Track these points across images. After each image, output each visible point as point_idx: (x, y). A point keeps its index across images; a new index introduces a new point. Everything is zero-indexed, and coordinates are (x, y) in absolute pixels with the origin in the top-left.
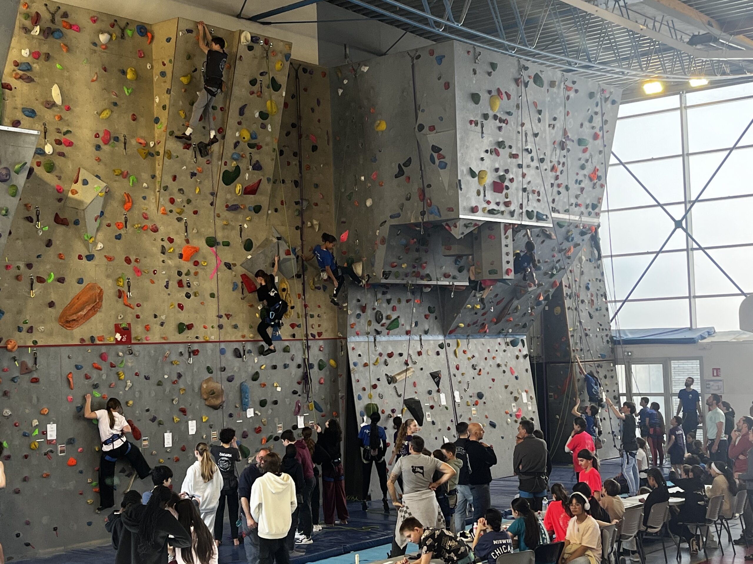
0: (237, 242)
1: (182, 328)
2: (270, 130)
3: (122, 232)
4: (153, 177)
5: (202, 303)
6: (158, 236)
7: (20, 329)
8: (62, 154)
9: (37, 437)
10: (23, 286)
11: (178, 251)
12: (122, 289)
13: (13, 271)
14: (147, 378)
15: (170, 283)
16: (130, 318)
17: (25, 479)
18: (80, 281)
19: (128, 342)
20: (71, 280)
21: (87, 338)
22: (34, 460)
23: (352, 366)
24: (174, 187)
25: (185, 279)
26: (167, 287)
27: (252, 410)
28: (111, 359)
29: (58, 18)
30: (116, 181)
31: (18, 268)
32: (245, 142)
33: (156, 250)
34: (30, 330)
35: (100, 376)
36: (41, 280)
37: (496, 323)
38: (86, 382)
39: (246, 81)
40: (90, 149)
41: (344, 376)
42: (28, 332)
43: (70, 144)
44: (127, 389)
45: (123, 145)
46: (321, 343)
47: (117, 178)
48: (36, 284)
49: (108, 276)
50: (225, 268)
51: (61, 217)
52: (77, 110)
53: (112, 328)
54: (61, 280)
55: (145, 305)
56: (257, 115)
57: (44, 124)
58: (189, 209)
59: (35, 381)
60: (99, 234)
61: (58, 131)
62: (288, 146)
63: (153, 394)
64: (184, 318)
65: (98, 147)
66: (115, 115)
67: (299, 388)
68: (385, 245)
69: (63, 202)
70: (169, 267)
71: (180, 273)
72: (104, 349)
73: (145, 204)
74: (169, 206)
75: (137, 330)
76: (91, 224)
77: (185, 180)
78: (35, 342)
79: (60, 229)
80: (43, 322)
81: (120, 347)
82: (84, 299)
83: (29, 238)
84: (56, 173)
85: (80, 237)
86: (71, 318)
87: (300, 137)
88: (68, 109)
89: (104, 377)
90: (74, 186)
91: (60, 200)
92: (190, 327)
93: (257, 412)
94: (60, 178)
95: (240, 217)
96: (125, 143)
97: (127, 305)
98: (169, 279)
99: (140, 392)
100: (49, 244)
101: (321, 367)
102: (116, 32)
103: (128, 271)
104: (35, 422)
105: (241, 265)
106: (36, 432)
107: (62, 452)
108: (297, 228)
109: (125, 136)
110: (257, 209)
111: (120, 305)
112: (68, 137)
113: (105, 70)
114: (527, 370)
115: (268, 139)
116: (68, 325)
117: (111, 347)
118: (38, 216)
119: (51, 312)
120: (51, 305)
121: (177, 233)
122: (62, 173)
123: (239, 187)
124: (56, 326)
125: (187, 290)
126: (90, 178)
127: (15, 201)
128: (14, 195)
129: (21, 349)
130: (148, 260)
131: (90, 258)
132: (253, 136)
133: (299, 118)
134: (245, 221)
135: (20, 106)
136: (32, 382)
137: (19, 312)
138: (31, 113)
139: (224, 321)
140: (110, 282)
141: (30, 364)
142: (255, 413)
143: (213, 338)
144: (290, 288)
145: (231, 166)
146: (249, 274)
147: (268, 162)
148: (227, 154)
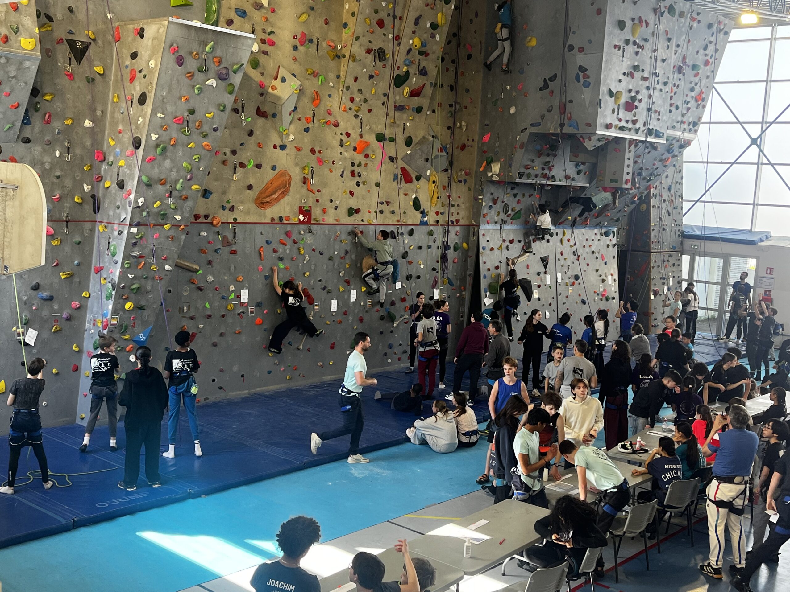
0: (401, 139)
1: (352, 212)
2: (438, 39)
3: (310, 125)
4: (338, 77)
5: (369, 191)
6: (338, 130)
7: (223, 208)
8: (266, 53)
9: (233, 300)
10: (228, 170)
11: (354, 145)
12: (306, 176)
13: (221, 157)
14: (321, 253)
15: (345, 172)
16: (311, 202)
17: (222, 335)
18: (274, 168)
19: (309, 222)
20: (267, 167)
21: (276, 217)
22: (230, 320)
23: (481, 250)
24: (355, 87)
25: (356, 169)
26: (342, 176)
27: (400, 283)
28: (294, 237)
30: (307, 79)
31: (225, 154)
32: (416, 49)
33: (336, 143)
34: (232, 209)
35: (285, 250)
36: (242, 165)
37: (596, 218)
38: (274, 255)
40: (288, 48)
41: (474, 258)
42: (230, 210)
43: (273, 44)
44: (305, 262)
45: (316, 47)
46: (458, 228)
47: (309, 77)
48: (239, 169)
49: (296, 165)
50: (389, 161)
51: (262, 110)
52: (280, 12)
53: (297, 210)
54: (259, 166)
55: (324, 191)
56: (428, 25)
57: (253, 25)
58: (365, 107)
59: (234, 252)
60: (292, 126)
61: (264, 31)
62: (448, 54)
63: (325, 267)
64: (353, 203)
65: (295, 48)
66: (311, 19)
67: (438, 266)
68: (524, 149)
69: (264, 96)
70: (345, 158)
71: (353, 164)
72: (289, 228)
73: (330, 102)
74: (349, 104)
75: (316, 213)
76: (286, 118)
77: (364, 81)
78: (235, 219)
79: (261, 121)
80: (242, 202)
81: (302, 226)
82: (276, 184)
83: (235, 127)
84: (259, 70)
85: (276, 129)
86: (265, 200)
87: (459, 45)
88: (273, 11)
89: (288, 251)
90: (274, 83)
91: (262, 95)
92: (358, 211)
93: (404, 285)
94: (262, 74)
95: (405, 116)
96: (318, 46)
97: (310, 191)
98: (344, 169)
99: (315, 265)
100: (251, 133)
101: (455, 249)
103: (312, 160)
104: (232, 288)
105: (401, 159)
106: (232, 296)
107: (251, 313)
108: (449, 128)
109: (318, 39)
110: (419, 110)
111: (304, 191)
112: (272, 37)
114: (614, 257)
115: (435, 47)
116: (262, 206)
117: (296, 226)
118: (243, 108)
119: (249, 194)
120: (250, 187)
121: (354, 129)
122: (265, 70)
123: (406, 90)
124: (253, 207)
125: (357, 179)
126: (288, 77)
127: (232, 98)
128: (231, 93)
129: (224, 225)
130: (329, 151)
131: (283, 147)
132: (423, 45)
133: (460, 28)
134: (408, 120)
135: (234, 7)
136: (231, 254)
137: (224, 193)
138: (242, 13)
139: (383, 207)
140: (297, 170)
141: (230, 237)
142: (402, 286)
143: (375, 221)
144: (438, 180)
145: (403, 70)
146: (407, 167)
147: (433, 68)
148: (401, 60)
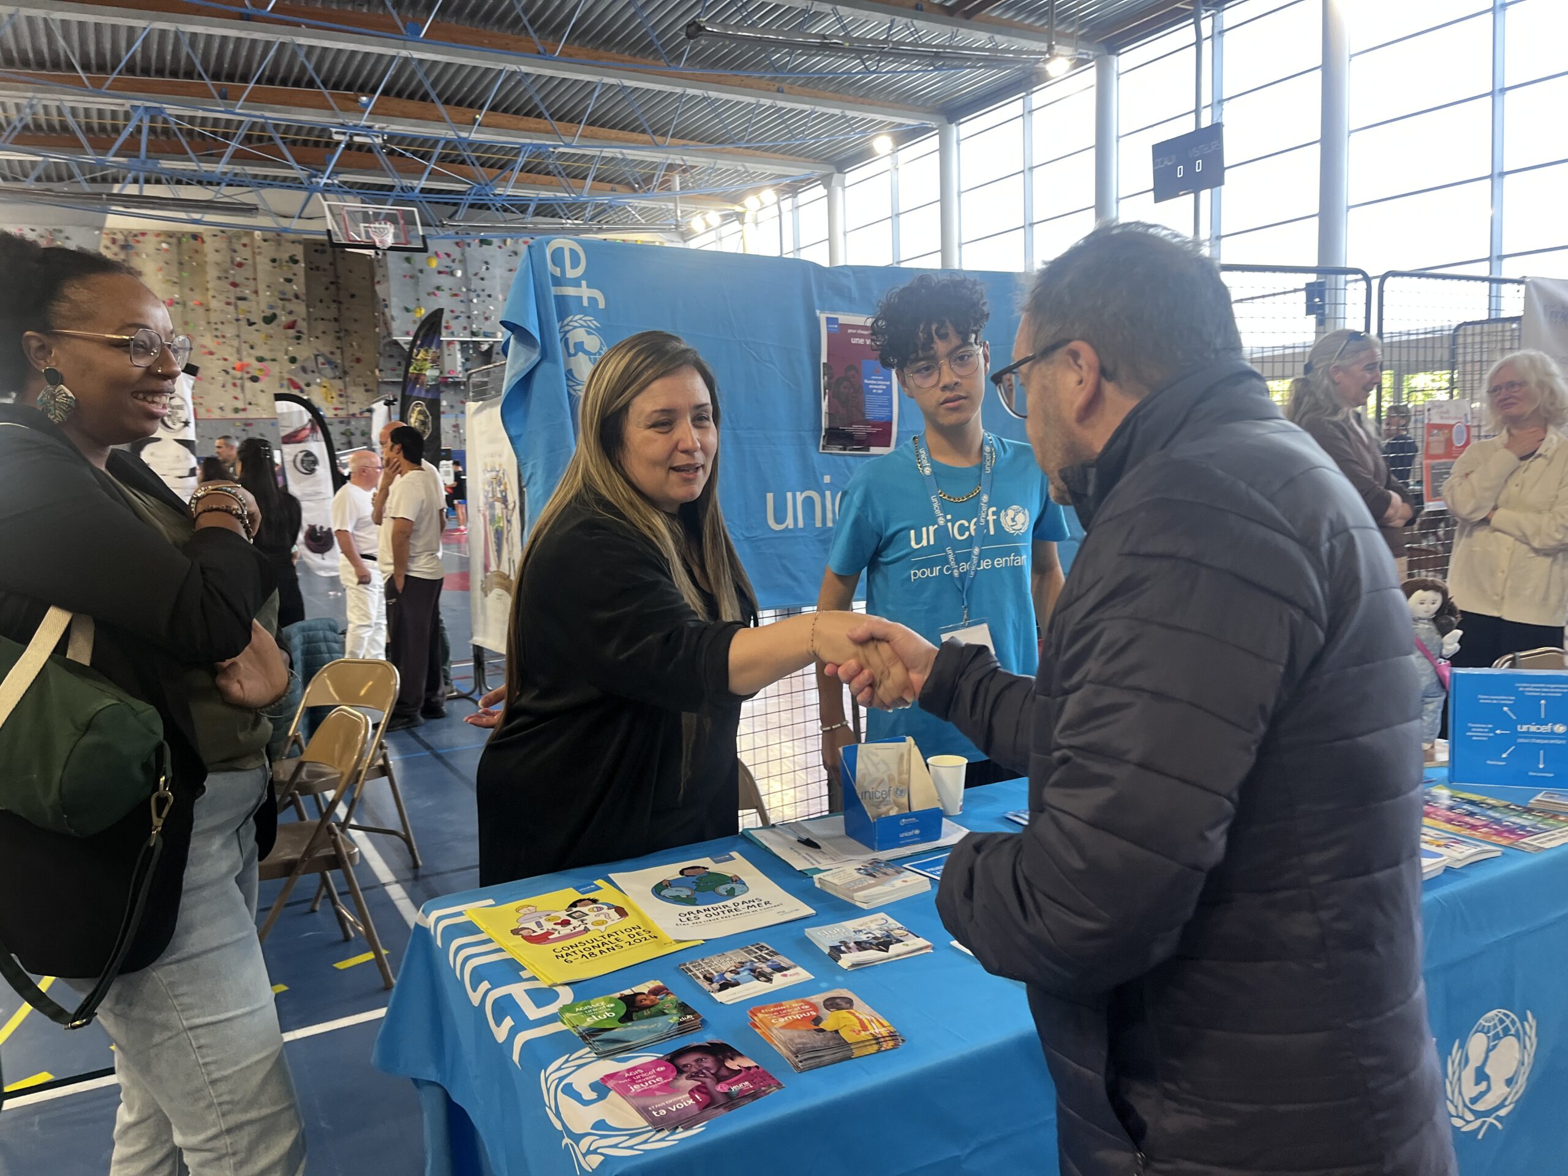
0: (283, 359)
1: (236, 410)
2: (296, 288)
4: (209, 323)
5: (255, 396)
6: (215, 357)
11: (232, 366)
15: (226, 385)
24: (224, 328)
25: (238, 382)
26: (223, 386)
29: (130, 239)
39: (267, 261)
45: (183, 306)
56: (282, 280)
64: (239, 404)
66: (177, 289)
71: (234, 379)
73: (203, 339)
74: (222, 340)
75: (201, 412)
87: (338, 289)
92: (244, 410)
95: (284, 343)
96: (185, 305)
102: (174, 240)
105: (287, 373)
108: (337, 348)
109: (185, 301)
110: (299, 338)
113: (167, 263)
121: (231, 355)
123: (278, 325)
125: (240, 388)
134: (290, 345)
143: (264, 416)
144: (331, 385)
145: (269, 313)
146: (294, 378)
147: (300, 308)
148: (263, 306)
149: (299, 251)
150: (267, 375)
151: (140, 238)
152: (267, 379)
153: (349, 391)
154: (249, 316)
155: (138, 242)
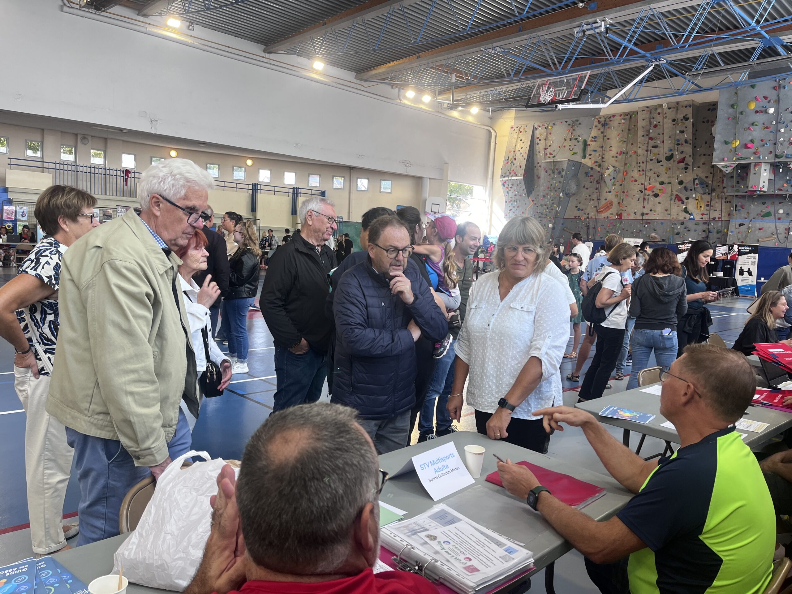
0: (675, 182)
1: (643, 214)
3: (623, 183)
4: (637, 163)
6: (637, 183)
7: (585, 214)
8: (604, 161)
10: (588, 202)
12: (620, 202)
14: (627, 230)
16: (622, 211)
18: (606, 199)
19: (620, 218)
20: (603, 199)
21: (606, 217)
24: (643, 166)
26: (638, 200)
28: (614, 224)
29: (607, 120)
30: (622, 167)
31: (586, 196)
34: (588, 214)
36: (593, 200)
38: (605, 230)
39: (670, 121)
45: (627, 154)
51: (598, 181)
53: (615, 214)
54: (599, 199)
55: (628, 207)
56: (678, 132)
58: (651, 172)
64: (645, 211)
65: (617, 157)
71: (645, 195)
72: (612, 221)
73: (633, 173)
74: (642, 172)
75: (625, 215)
76: (609, 182)
81: (618, 220)
82: (605, 205)
90: (606, 171)
91: (601, 175)
92: (647, 214)
94: (602, 169)
95: (678, 172)
97: (621, 207)
98: (640, 198)
101: (717, 232)
102: (628, 117)
103: (624, 196)
105: (676, 191)
109: (628, 151)
110: (686, 168)
113: (622, 131)
116: (599, 213)
117: (615, 220)
119: (595, 209)
121: (646, 181)
124: (596, 213)
129: (585, 219)
130: (632, 191)
131: (610, 192)
137: (586, 209)
138: (595, 151)
140: (616, 200)
141: (587, 224)
143: (658, 218)
144: (702, 198)
145: (669, 154)
146: (679, 194)
147: (688, 149)
148: (666, 150)
149: (689, 112)
150: (663, 193)
151: (612, 119)
152: (663, 195)
153: (713, 202)
154: (658, 157)
155: (611, 121)
